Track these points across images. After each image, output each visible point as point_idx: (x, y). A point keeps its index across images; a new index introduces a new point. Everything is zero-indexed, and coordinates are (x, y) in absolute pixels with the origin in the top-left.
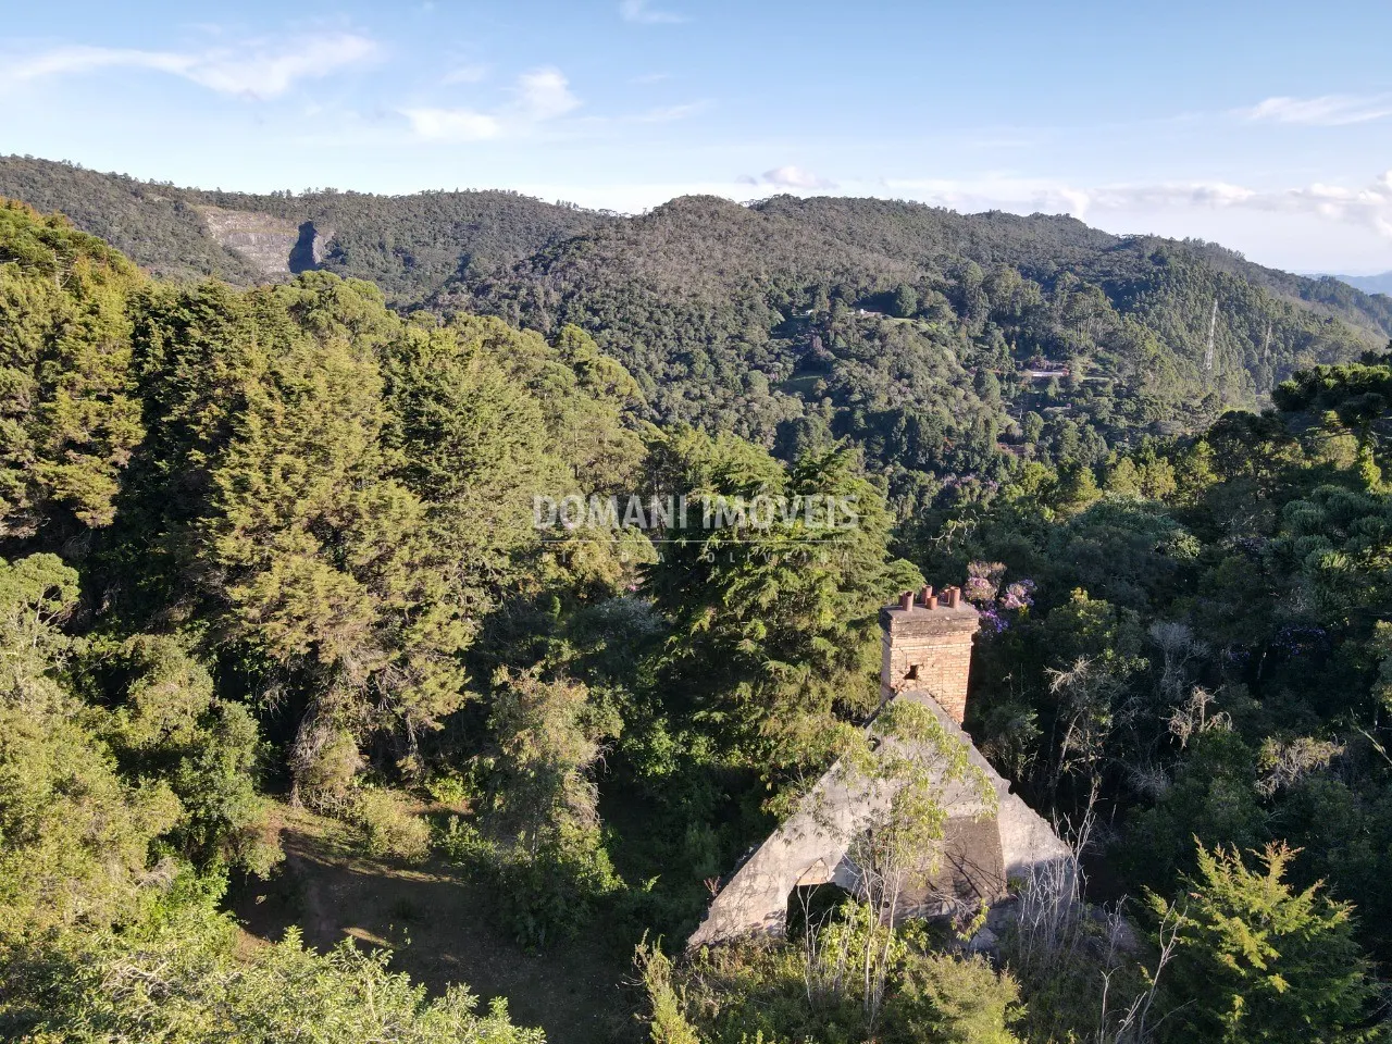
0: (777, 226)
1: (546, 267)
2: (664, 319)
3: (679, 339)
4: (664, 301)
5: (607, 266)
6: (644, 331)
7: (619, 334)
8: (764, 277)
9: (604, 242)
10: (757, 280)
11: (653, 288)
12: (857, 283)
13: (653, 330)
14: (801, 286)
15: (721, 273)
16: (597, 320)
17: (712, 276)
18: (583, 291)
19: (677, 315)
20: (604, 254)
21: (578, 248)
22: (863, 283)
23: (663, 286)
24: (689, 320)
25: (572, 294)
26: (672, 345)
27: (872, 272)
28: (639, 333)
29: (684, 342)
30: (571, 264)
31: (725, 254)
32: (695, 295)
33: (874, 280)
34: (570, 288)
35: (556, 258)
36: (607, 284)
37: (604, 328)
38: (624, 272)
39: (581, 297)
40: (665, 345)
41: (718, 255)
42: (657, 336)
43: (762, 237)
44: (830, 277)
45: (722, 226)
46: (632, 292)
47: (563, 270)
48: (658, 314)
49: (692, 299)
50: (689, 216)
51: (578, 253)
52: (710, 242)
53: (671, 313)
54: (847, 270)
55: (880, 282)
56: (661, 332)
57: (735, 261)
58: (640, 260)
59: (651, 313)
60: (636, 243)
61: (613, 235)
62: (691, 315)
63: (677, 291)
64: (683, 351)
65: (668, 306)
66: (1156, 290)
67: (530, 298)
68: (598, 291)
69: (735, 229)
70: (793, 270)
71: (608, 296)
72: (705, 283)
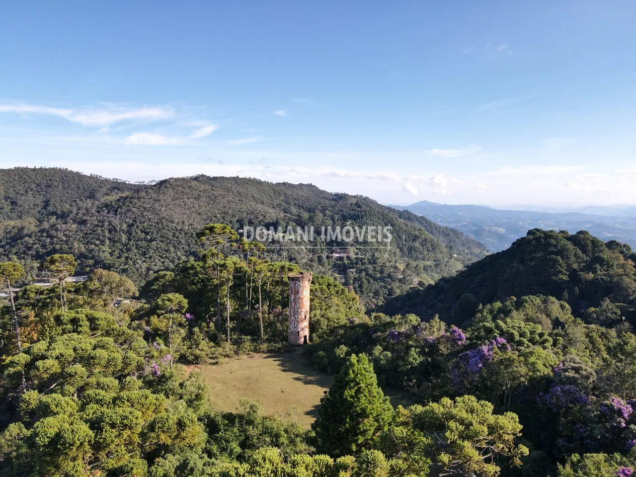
0: (218, 193)
1: (116, 211)
2: (180, 236)
3: (189, 245)
4: (179, 228)
5: (148, 211)
6: (173, 242)
7: (160, 243)
8: (218, 216)
9: (143, 200)
10: (216, 217)
11: (172, 222)
12: (258, 218)
13: (176, 241)
14: (235, 220)
15: (199, 214)
16: (149, 237)
17: (196, 215)
18: (138, 223)
19: (185, 234)
20: (144, 206)
21: (131, 202)
22: (261, 218)
23: (176, 221)
24: (191, 236)
25: (133, 225)
26: (186, 248)
27: (263, 213)
28: (170, 243)
29: (191, 246)
30: (129, 210)
31: (199, 205)
32: (191, 225)
33: (265, 217)
34: (131, 221)
35: (120, 207)
36: (149, 220)
37: (153, 241)
38: (156, 214)
39: (138, 227)
40: (183, 248)
41: (197, 206)
42: (178, 244)
43: (213, 198)
44: (246, 216)
45: (195, 193)
46: (162, 224)
47: (125, 213)
48: (177, 234)
49: (190, 226)
50: (179, 188)
51: (131, 205)
52: (191, 200)
53: (183, 233)
54: (252, 212)
55: (267, 217)
56: (180, 242)
57: (204, 208)
58: (163, 209)
59: (174, 234)
60: (159, 200)
61: (146, 197)
62: (192, 234)
63: (183, 222)
64: (192, 250)
65: (181, 230)
66: (363, 218)
67: (110, 227)
68: (146, 224)
69: (201, 194)
70: (230, 212)
71: (151, 225)
72: (194, 219)
